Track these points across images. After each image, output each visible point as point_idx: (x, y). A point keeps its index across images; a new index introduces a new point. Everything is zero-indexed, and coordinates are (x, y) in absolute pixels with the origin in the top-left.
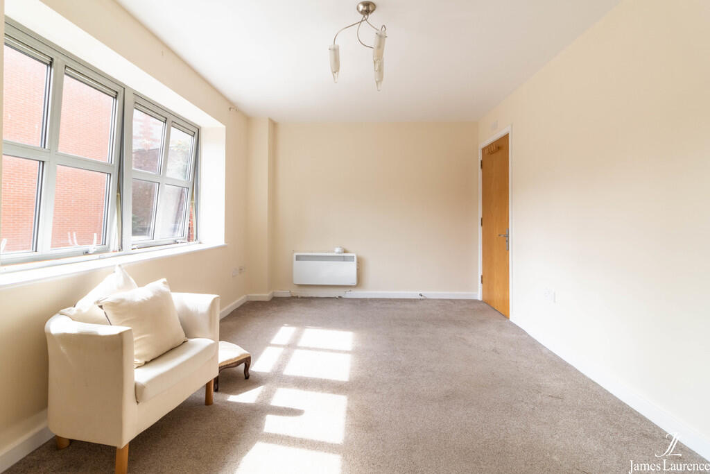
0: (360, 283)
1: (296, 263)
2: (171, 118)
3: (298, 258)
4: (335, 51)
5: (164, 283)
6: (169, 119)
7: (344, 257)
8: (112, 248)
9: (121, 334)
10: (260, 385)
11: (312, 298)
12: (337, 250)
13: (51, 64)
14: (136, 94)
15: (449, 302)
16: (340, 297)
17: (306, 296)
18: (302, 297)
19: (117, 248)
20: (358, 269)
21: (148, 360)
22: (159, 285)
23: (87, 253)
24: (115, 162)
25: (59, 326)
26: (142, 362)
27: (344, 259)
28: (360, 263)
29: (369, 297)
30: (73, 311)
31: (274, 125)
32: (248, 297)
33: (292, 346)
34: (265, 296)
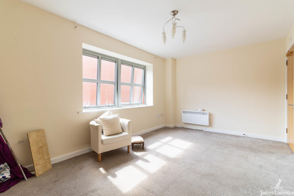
0: (210, 124)
1: (183, 114)
2: (134, 65)
3: (184, 112)
4: (164, 33)
5: (118, 115)
6: (133, 65)
7: (203, 113)
8: (116, 105)
9: (98, 126)
10: (145, 152)
11: (190, 129)
12: (200, 110)
13: (98, 58)
14: (122, 60)
15: (259, 140)
16: (201, 130)
17: (187, 128)
18: (186, 128)
19: (117, 105)
20: (210, 119)
21: (109, 135)
22: (116, 116)
23: (109, 106)
24: (116, 81)
25: (92, 123)
26: (107, 135)
27: (203, 114)
28: (210, 116)
29: (215, 132)
30: (96, 120)
31: (174, 60)
32: (165, 125)
33: (166, 143)
34: (171, 125)
